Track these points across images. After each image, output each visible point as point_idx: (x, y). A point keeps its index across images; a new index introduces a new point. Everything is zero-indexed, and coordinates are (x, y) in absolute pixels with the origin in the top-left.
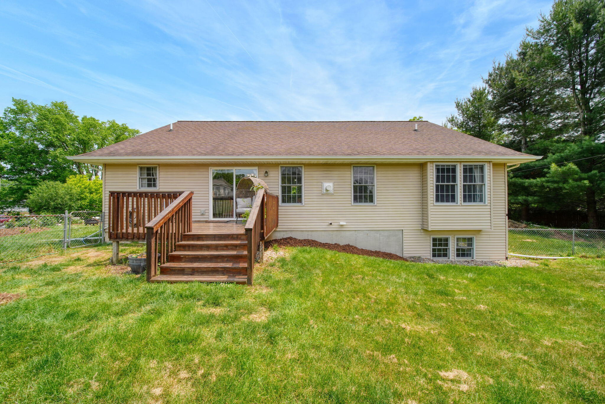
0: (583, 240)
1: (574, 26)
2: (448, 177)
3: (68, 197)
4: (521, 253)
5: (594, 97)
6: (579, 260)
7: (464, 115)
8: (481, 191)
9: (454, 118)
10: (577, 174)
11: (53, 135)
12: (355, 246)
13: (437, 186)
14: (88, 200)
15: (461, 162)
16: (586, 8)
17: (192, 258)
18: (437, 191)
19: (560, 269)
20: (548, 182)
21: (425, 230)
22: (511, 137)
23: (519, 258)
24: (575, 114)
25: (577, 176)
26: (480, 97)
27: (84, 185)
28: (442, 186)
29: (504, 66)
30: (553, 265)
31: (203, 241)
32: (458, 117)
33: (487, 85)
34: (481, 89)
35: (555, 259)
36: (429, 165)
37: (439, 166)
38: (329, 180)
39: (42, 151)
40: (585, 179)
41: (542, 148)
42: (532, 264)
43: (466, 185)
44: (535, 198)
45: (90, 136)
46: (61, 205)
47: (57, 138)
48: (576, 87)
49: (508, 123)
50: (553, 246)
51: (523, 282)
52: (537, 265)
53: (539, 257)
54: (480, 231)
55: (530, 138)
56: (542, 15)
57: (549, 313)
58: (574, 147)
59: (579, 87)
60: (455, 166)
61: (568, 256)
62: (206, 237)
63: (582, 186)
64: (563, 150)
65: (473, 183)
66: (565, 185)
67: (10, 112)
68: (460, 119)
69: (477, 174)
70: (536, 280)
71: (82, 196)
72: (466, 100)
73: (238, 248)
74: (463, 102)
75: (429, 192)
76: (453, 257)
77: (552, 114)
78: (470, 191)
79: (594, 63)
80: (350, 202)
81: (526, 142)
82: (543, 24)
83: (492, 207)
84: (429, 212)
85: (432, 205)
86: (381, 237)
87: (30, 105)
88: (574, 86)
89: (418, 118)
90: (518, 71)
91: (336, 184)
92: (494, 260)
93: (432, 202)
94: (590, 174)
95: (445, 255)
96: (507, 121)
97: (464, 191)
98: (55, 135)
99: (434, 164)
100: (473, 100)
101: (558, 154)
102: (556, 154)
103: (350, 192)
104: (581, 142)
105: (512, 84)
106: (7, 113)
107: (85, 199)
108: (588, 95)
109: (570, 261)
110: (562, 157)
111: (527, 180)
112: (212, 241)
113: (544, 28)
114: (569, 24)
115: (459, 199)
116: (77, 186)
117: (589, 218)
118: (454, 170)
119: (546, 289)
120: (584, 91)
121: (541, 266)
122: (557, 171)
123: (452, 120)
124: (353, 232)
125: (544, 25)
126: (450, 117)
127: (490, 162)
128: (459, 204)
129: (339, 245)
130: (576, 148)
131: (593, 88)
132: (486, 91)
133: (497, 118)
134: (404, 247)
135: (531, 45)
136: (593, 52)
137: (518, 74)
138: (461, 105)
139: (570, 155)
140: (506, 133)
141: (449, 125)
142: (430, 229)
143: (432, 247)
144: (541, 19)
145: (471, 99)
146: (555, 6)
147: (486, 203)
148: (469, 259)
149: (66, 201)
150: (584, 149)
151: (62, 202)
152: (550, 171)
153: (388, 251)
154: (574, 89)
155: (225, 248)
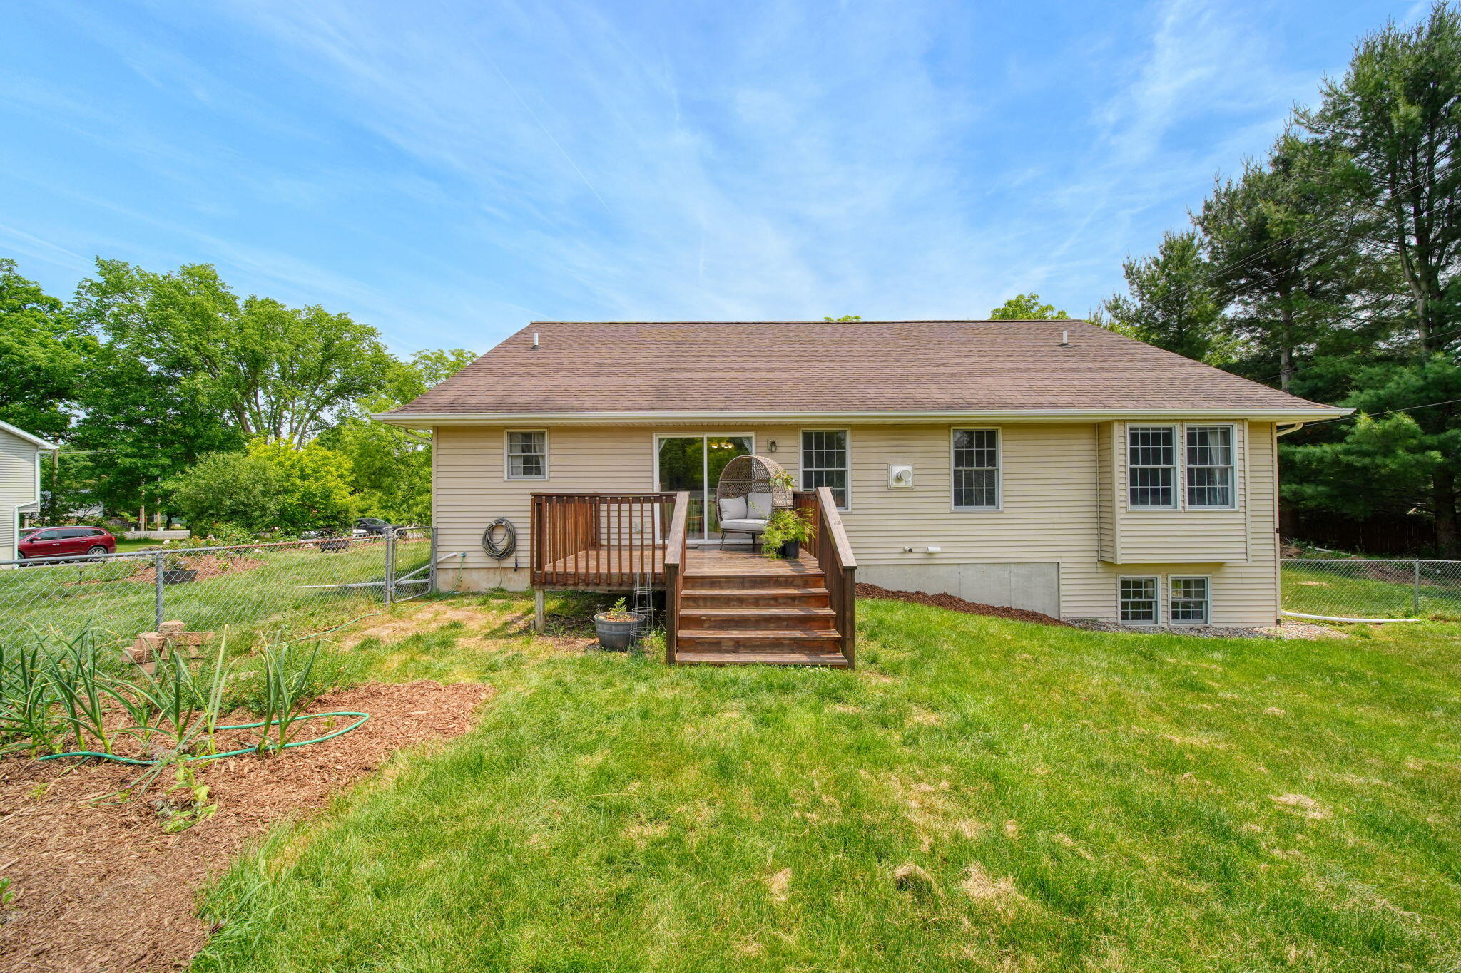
0: (1429, 581)
1: (1402, 112)
2: (1156, 451)
3: (261, 487)
4: (1302, 611)
5: (1448, 264)
6: (1430, 625)
7: (1143, 295)
8: (1224, 481)
9: (1121, 303)
10: (1414, 437)
11: (189, 341)
12: (958, 596)
13: (1133, 471)
14: (298, 495)
15: (1182, 421)
16: (1431, 70)
17: (723, 621)
18: (1133, 482)
19: (1397, 644)
20: (1348, 452)
21: (1108, 564)
22: (1255, 349)
23: (1302, 620)
24: (1404, 299)
25: (1415, 442)
26: (1183, 256)
27: (290, 459)
28: (1144, 471)
29: (1240, 187)
30: (1379, 636)
31: (721, 588)
32: (1129, 298)
33: (1199, 228)
34: (1185, 238)
35: (1379, 624)
36: (1116, 427)
37: (1137, 429)
38: (904, 460)
39: (158, 379)
40: (1431, 448)
41: (1329, 376)
42: (1334, 634)
43: (1192, 469)
44: (1321, 488)
45: (271, 343)
46: (244, 505)
47: (196, 348)
48: (1406, 241)
49: (1248, 317)
50: (1367, 596)
51: (1331, 670)
52: (1345, 636)
53: (1344, 619)
54: (1221, 564)
55: (1300, 350)
56: (1329, 81)
57: (1399, 721)
58: (1408, 377)
59: (1413, 241)
60: (1170, 429)
61: (1407, 616)
62: (726, 582)
63: (1426, 464)
64: (1381, 384)
65: (1209, 466)
66: (1388, 461)
67: (89, 290)
68: (1134, 303)
69: (1214, 445)
70: (1355, 666)
71: (287, 484)
72: (1149, 261)
73: (796, 603)
74: (1143, 265)
75: (1117, 484)
76: (1165, 620)
77: (1349, 296)
78: (1201, 482)
79: (1446, 189)
80: (947, 505)
81: (1292, 362)
82: (1330, 100)
83: (1249, 513)
84: (1118, 526)
85: (1124, 510)
86: (1012, 579)
87: (134, 273)
88: (1402, 239)
89: (1027, 298)
90: (1274, 201)
91: (917, 466)
92: (1252, 626)
93: (1124, 505)
94: (1443, 436)
95: (1148, 616)
96: (1246, 312)
97: (1191, 482)
98: (193, 342)
99: (1128, 425)
100: (1165, 260)
101: (1372, 392)
102: (1365, 392)
103: (947, 483)
104: (1422, 365)
105: (1259, 230)
106: (83, 291)
107: (293, 492)
108: (1434, 260)
109: (1412, 628)
110: (1379, 398)
111: (1300, 449)
112: (738, 588)
113: (1334, 108)
114: (1393, 105)
115: (1180, 498)
116: (275, 461)
117: (1438, 532)
118: (1168, 437)
119: (1380, 681)
120: (1425, 249)
121: (1354, 638)
122: (1369, 429)
123: (1114, 307)
124: (953, 567)
125: (1334, 103)
126: (1112, 298)
127: (1243, 420)
128: (1179, 508)
129: (925, 595)
130: (1413, 379)
131: (1445, 244)
132: (1196, 242)
133: (1221, 304)
134: (1062, 599)
135: (1306, 147)
136: (1443, 163)
137: (1273, 209)
138: (1138, 271)
139: (1399, 395)
140: (1244, 337)
141: (1107, 318)
142: (1119, 562)
143: (1120, 600)
144: (1326, 89)
145: (1161, 259)
146: (1357, 63)
147: (1237, 508)
148: (1198, 624)
149: (254, 497)
150: (1429, 380)
151: (248, 499)
152: (1353, 429)
153: (1028, 607)
154: (1403, 246)
155: (772, 602)
